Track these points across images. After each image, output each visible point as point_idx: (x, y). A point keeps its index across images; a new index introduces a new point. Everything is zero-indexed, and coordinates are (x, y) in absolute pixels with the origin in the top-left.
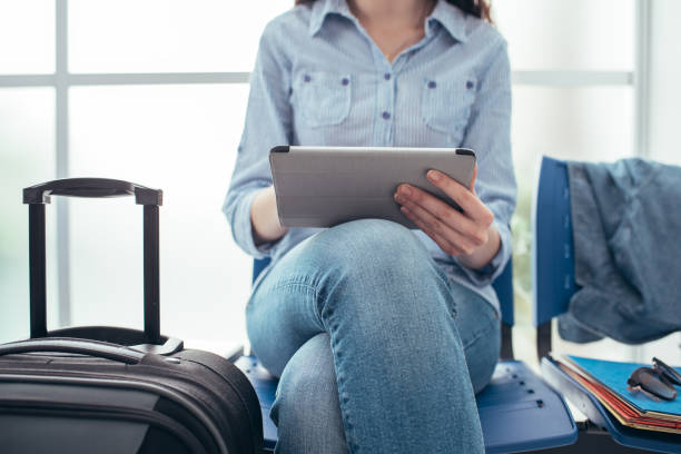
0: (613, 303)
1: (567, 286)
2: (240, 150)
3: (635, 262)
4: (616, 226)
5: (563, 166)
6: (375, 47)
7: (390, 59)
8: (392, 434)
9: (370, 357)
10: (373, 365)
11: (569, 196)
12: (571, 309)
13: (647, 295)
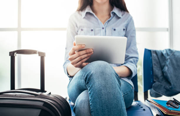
0: (163, 86)
1: (152, 82)
2: (66, 48)
3: (169, 75)
4: (164, 66)
5: (150, 51)
6: (99, 21)
7: (103, 24)
8: (102, 113)
9: (97, 94)
10: (98, 96)
11: (152, 58)
12: (153, 87)
13: (172, 84)
